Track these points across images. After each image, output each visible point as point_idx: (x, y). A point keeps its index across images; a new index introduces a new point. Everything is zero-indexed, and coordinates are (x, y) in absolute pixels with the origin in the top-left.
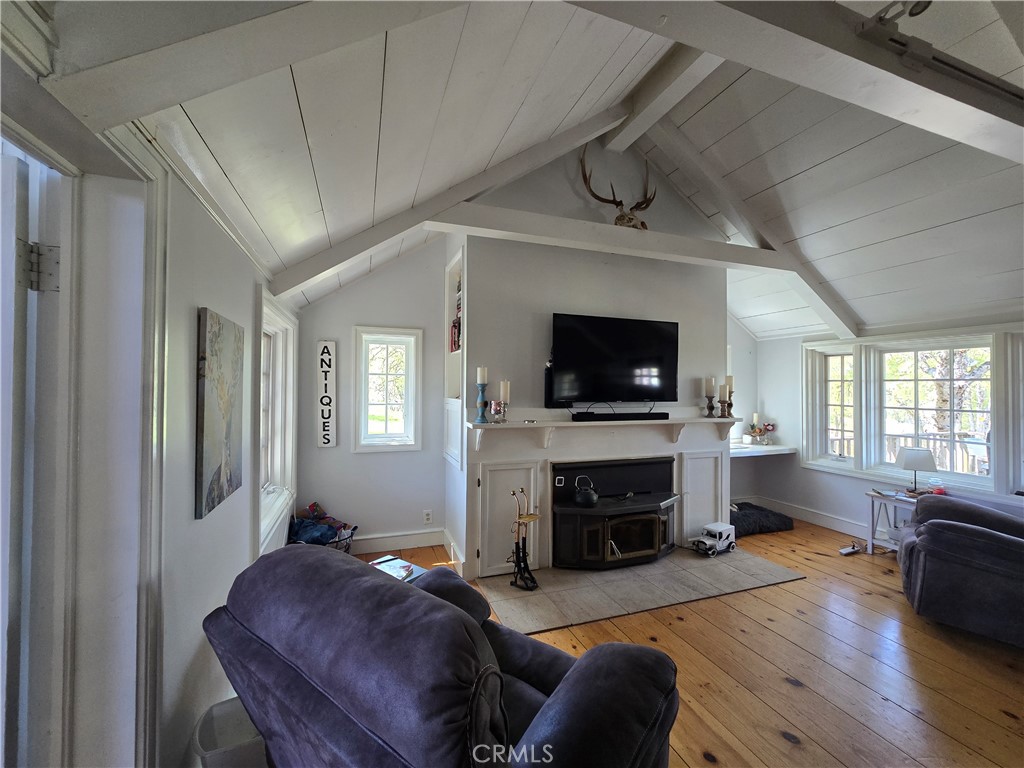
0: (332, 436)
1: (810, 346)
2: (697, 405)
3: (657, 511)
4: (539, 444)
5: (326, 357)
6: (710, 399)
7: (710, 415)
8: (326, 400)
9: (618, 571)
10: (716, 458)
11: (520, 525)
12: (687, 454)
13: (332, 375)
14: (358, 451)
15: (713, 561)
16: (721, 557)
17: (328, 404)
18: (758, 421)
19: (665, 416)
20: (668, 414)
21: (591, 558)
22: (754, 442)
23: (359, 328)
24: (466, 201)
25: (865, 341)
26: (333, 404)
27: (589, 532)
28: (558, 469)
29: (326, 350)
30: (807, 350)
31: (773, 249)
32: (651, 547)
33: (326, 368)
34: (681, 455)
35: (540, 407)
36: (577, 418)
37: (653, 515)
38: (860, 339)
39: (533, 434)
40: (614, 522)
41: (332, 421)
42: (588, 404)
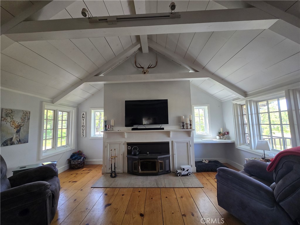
0: (84, 135)
1: (235, 102)
2: (179, 125)
3: (157, 159)
4: (124, 137)
5: (83, 116)
6: (183, 123)
7: (183, 128)
8: (83, 126)
9: (143, 176)
10: (187, 143)
11: (112, 158)
12: (175, 141)
13: (85, 120)
14: (90, 138)
15: (179, 178)
16: (184, 177)
17: (84, 127)
18: (223, 131)
19: (163, 129)
20: (164, 128)
21: (135, 171)
22: (220, 139)
23: (91, 109)
24: (95, 76)
25: (248, 98)
26: (85, 127)
27: (134, 163)
28: (129, 144)
29: (83, 114)
30: (234, 104)
31: (198, 72)
32: (155, 170)
33: (83, 118)
34: (172, 142)
35: (124, 127)
36: (133, 129)
37: (156, 160)
38: (246, 98)
39: (121, 134)
40: (141, 161)
41: (84, 131)
42: (137, 126)
